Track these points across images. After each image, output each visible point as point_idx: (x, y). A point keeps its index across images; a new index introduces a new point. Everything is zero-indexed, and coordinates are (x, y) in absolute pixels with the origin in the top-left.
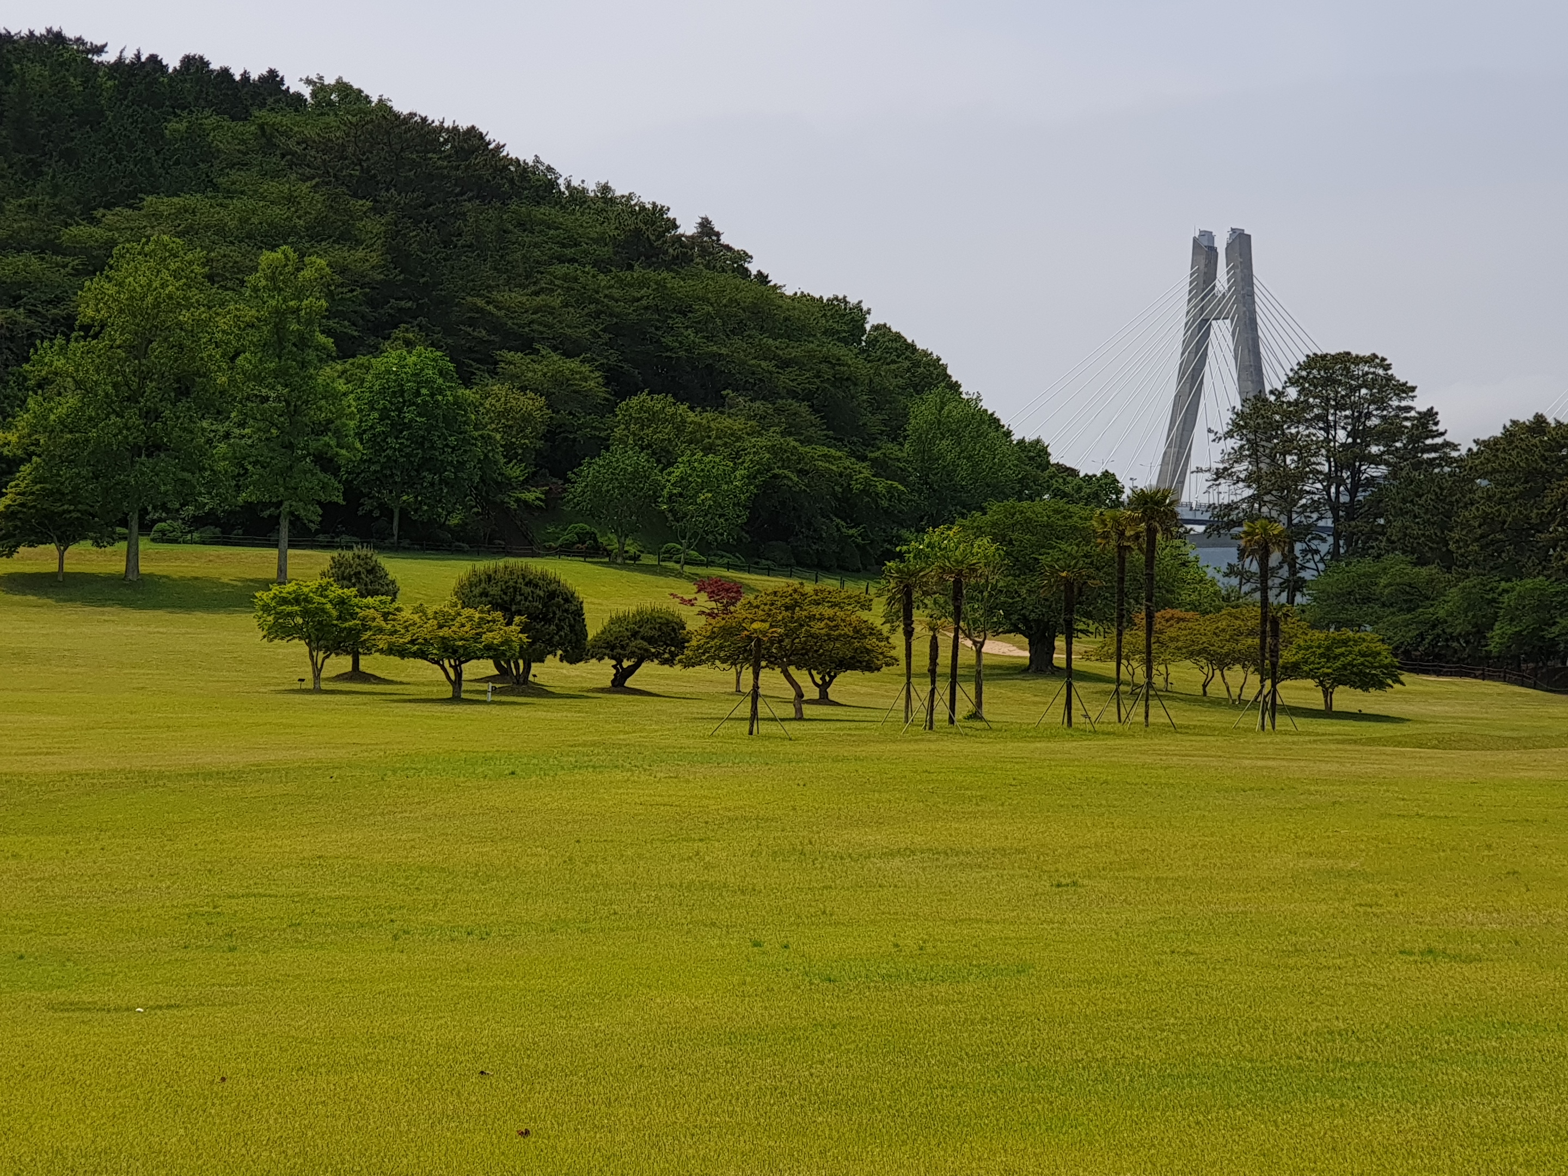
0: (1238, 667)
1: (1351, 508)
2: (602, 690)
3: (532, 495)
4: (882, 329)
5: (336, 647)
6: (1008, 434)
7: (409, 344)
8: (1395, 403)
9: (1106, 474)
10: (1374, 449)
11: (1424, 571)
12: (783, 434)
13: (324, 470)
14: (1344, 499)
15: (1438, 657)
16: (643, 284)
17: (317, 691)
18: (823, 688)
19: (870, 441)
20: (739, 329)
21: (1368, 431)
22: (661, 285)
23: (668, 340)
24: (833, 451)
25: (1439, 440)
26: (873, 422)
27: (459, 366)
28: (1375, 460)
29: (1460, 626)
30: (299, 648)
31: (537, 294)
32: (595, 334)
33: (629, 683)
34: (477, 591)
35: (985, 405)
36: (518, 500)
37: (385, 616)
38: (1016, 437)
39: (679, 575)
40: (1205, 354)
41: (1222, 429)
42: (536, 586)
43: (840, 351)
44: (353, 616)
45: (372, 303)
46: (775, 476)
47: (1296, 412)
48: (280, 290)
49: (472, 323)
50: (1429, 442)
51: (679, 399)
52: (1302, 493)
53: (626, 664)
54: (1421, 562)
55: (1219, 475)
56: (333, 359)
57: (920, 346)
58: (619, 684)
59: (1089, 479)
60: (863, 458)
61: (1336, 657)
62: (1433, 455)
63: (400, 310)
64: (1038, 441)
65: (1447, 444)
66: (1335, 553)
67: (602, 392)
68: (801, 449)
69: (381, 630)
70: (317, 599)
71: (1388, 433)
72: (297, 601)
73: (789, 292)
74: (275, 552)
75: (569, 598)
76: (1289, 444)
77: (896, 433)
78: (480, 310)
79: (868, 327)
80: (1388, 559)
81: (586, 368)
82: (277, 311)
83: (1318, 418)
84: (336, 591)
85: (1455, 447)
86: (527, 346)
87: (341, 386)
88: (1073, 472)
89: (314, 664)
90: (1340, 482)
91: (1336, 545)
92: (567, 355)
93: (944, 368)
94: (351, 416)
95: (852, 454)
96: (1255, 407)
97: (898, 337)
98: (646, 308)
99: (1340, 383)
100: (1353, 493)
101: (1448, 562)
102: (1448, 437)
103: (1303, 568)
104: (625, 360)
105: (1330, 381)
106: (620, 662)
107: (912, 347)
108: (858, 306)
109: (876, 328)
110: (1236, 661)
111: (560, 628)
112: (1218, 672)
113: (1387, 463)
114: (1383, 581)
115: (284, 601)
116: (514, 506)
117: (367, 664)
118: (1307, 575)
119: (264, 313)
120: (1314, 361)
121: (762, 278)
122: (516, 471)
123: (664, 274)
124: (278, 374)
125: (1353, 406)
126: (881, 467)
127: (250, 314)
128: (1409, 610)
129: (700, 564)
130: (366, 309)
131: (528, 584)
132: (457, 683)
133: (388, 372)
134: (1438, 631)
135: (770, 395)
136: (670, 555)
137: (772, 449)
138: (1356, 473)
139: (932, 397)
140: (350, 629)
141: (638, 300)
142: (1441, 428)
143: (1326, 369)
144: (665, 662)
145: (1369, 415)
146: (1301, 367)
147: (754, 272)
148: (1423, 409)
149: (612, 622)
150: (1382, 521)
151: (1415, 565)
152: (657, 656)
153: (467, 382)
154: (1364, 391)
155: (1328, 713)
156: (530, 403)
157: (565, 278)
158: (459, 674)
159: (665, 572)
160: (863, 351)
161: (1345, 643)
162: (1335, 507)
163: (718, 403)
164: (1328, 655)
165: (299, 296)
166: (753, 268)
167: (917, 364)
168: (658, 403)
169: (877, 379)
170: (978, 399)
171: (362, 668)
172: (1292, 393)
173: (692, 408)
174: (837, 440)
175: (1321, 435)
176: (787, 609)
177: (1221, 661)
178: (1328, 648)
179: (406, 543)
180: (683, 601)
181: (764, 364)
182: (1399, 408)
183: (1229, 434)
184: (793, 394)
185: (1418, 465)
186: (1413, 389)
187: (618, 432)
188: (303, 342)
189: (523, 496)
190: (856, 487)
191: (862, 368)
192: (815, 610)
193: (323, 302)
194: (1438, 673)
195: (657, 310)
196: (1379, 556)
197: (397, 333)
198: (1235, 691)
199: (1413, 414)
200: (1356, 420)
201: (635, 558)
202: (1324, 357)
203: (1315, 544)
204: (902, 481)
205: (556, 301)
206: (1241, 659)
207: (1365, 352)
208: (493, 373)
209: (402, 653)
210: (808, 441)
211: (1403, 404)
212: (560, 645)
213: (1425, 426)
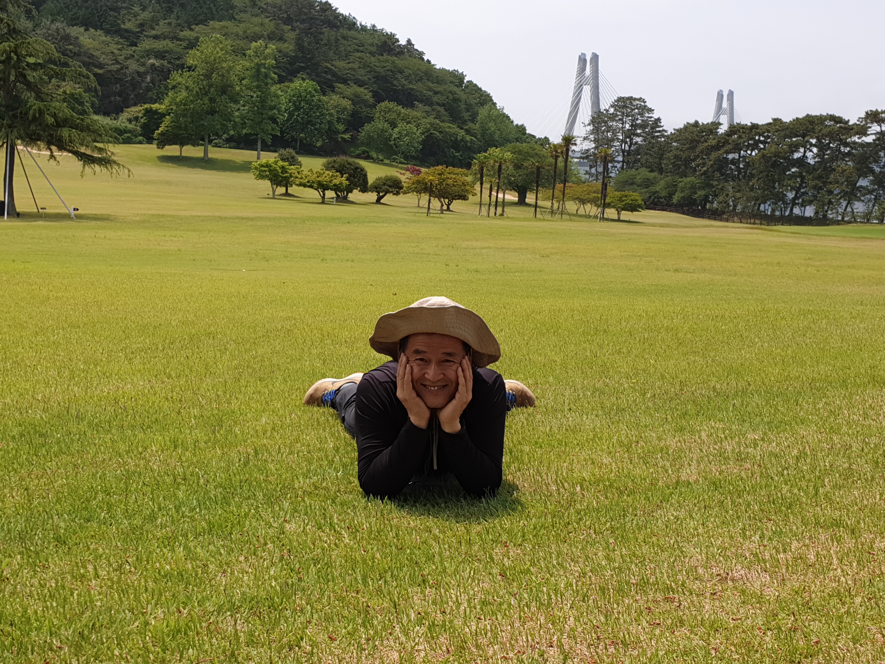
0: (589, 204)
1: (629, 152)
2: (373, 203)
3: (347, 136)
4: (470, 82)
5: (279, 184)
6: (512, 122)
7: (303, 79)
8: (647, 115)
9: (546, 138)
10: (639, 131)
11: (653, 174)
12: (434, 118)
13: (273, 123)
14: (627, 148)
15: (655, 204)
16: (387, 61)
17: (274, 198)
18: (448, 205)
19: (464, 122)
20: (420, 80)
21: (637, 125)
22: (393, 62)
23: (395, 82)
24: (451, 125)
25: (661, 129)
26: (466, 115)
27: (321, 88)
28: (638, 135)
29: (664, 194)
30: (267, 183)
31: (349, 63)
32: (369, 79)
33: (382, 201)
34: (330, 166)
35: (505, 111)
36: (342, 138)
37: (298, 172)
38: (515, 123)
39: (397, 167)
40: (580, 98)
41: (587, 123)
42: (351, 165)
43: (456, 89)
44: (286, 172)
45: (290, 63)
46: (431, 133)
47: (613, 117)
48: (258, 57)
49: (326, 73)
50: (658, 129)
51: (399, 104)
52: (612, 146)
53: (381, 194)
54: (652, 171)
55: (585, 139)
56: (277, 83)
57: (483, 89)
58: (378, 201)
59: (540, 139)
60: (462, 129)
61: (623, 201)
62: (658, 134)
63: (301, 67)
64: (523, 125)
65: (664, 130)
66: (622, 168)
67: (372, 100)
68: (441, 124)
69: (297, 177)
70: (274, 165)
71: (643, 126)
72: (267, 166)
73: (438, 67)
74: (256, 152)
75: (362, 170)
76: (608, 130)
77: (473, 119)
78: (328, 68)
79: (465, 81)
80: (641, 170)
81: (366, 91)
82: (257, 64)
83: (620, 119)
84: (281, 163)
85: (666, 131)
86: (345, 81)
87: (279, 92)
88: (534, 137)
89: (273, 189)
90: (626, 143)
91: (623, 165)
92: (360, 86)
93: (491, 97)
94: (283, 104)
95: (458, 127)
96: (599, 116)
97: (476, 85)
98: (388, 70)
99: (628, 107)
100: (630, 147)
101: (661, 171)
102: (664, 128)
103: (611, 172)
104: (380, 89)
105: (625, 107)
106: (379, 193)
107: (480, 89)
108: (462, 73)
109: (468, 82)
110: (588, 202)
111: (359, 180)
112: (582, 206)
113: (643, 136)
114: (638, 177)
115: (262, 166)
116: (340, 140)
117: (290, 190)
118: (612, 175)
119: (253, 65)
120: (620, 99)
121: (429, 61)
122: (341, 127)
123: (395, 58)
124: (258, 87)
125: (632, 116)
126: (468, 132)
127: (247, 64)
128: (647, 188)
129: (404, 164)
130: (288, 66)
131: (348, 164)
132: (323, 197)
133: (296, 89)
134: (656, 195)
135: (431, 104)
136: (394, 160)
137: (430, 124)
138: (631, 140)
139: (487, 107)
140: (286, 177)
141: (385, 67)
142: (662, 124)
143: (624, 102)
144: (394, 194)
145: (637, 119)
146: (615, 101)
147: (426, 59)
148: (656, 117)
149: (377, 179)
150: (639, 157)
151: (650, 172)
152: (392, 192)
153: (324, 95)
154: (636, 111)
155: (619, 220)
156: (346, 103)
157: (359, 58)
158: (324, 194)
159: (392, 166)
160: (463, 90)
161: (626, 196)
162: (623, 151)
163: (412, 106)
164: (621, 200)
165: (265, 59)
166: (426, 58)
167: (482, 95)
168: (392, 105)
169: (468, 100)
170: (503, 109)
171: (289, 191)
172: (612, 110)
173: (403, 108)
174: (453, 121)
175: (621, 125)
176: (439, 175)
177: (583, 202)
178: (621, 198)
179: (302, 151)
180: (401, 174)
181: (429, 93)
182: (648, 117)
183: (589, 124)
184: (438, 104)
185: (653, 137)
186: (653, 110)
187: (377, 115)
188: (266, 76)
189: (344, 136)
190: (459, 138)
191: (463, 96)
192: (449, 176)
193: (274, 62)
194: (655, 209)
195: (392, 71)
196: (637, 169)
197: (299, 75)
198: (587, 213)
199: (653, 119)
200: (633, 121)
201: (382, 161)
202: (623, 98)
203: (616, 164)
204: (476, 137)
205: (356, 66)
206: (590, 201)
207: (638, 97)
208: (333, 91)
209: (304, 186)
210: (443, 121)
211: (650, 115)
212: (359, 186)
213: (656, 123)
